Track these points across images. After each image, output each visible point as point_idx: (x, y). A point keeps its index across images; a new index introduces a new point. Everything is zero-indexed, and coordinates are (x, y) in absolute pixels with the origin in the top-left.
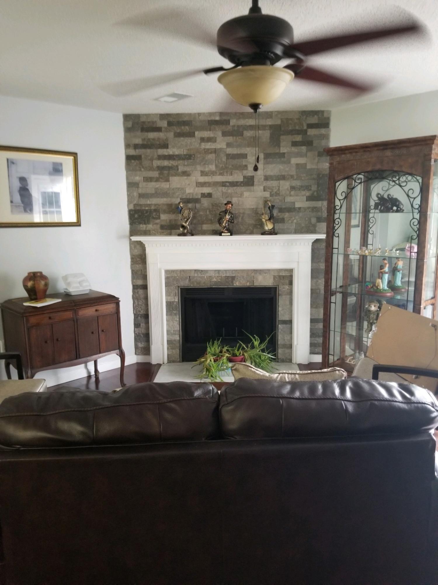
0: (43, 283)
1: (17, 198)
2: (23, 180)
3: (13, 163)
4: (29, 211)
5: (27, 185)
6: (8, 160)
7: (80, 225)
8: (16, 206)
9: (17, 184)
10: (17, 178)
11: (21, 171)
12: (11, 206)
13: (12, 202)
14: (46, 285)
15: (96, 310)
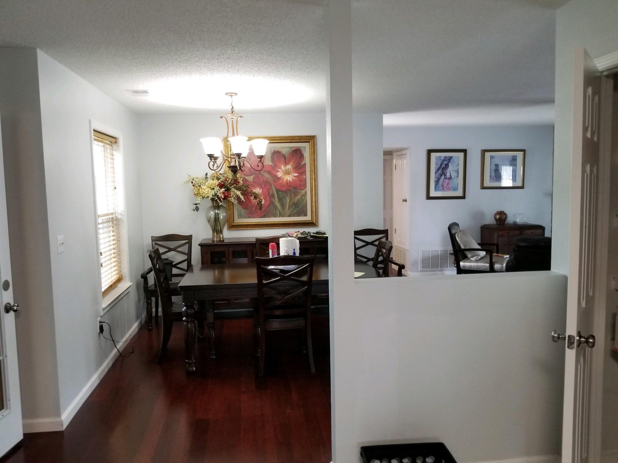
0: (505, 216)
1: (493, 174)
2: (497, 165)
3: (493, 158)
4: (498, 181)
5: (498, 168)
6: (491, 156)
7: (523, 188)
8: (492, 179)
9: (494, 167)
10: (494, 165)
11: (496, 161)
12: (490, 178)
13: (490, 177)
14: (506, 217)
15: (532, 232)
